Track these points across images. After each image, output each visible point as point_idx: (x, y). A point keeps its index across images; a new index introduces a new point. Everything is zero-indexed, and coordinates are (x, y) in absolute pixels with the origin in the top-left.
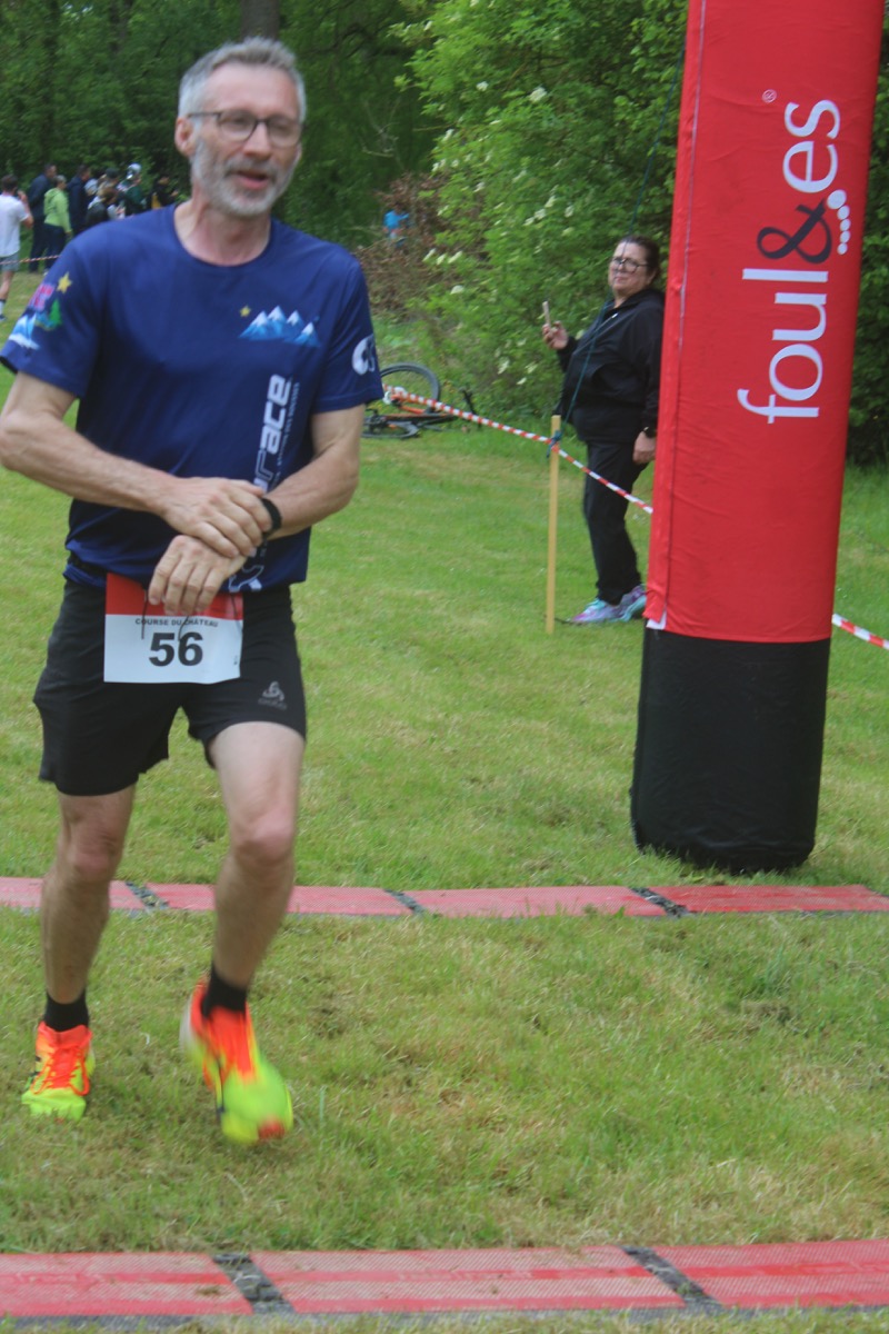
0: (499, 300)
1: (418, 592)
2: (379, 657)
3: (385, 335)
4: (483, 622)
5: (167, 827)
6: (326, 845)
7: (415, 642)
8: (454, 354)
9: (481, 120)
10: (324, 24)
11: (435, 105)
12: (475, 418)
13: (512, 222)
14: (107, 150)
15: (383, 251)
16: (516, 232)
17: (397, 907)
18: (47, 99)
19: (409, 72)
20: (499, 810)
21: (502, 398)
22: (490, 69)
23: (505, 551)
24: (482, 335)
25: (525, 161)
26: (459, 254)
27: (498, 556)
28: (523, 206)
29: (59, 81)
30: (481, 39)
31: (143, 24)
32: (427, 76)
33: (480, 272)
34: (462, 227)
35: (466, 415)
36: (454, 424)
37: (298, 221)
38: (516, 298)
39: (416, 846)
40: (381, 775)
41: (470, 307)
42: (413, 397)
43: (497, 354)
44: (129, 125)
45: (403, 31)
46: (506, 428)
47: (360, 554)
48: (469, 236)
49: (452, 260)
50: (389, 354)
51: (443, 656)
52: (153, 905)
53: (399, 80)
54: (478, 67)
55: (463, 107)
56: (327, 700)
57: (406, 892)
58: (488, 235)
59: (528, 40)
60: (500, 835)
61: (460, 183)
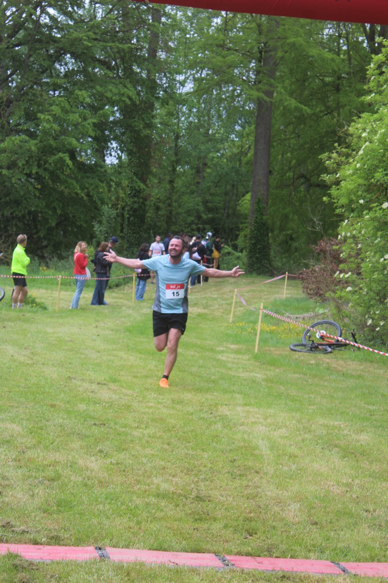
0: (367, 293)
1: (336, 423)
2: (320, 452)
3: (315, 308)
4: (366, 437)
5: (231, 529)
6: (303, 540)
7: (336, 446)
8: (347, 316)
9: (360, 216)
10: (288, 174)
11: (340, 209)
12: (356, 345)
13: (374, 260)
14: (194, 226)
15: (315, 271)
16: (376, 264)
17: (337, 570)
18: (170, 205)
19: (329, 196)
20: (380, 526)
21: (368, 336)
22: (365, 194)
23: (374, 405)
24: (360, 309)
25: (379, 233)
26: (350, 273)
27: (371, 407)
28: (379, 253)
29: (174, 198)
30: (361, 181)
31: (210, 174)
32: (337, 197)
33: (359, 281)
34: (351, 262)
35: (352, 343)
36: (347, 347)
37: (275, 257)
38: (375, 292)
39: (344, 541)
40: (325, 507)
41: (354, 297)
42: (328, 335)
43: (367, 317)
44: (204, 217)
45: (326, 177)
46: (371, 350)
47: (309, 405)
48: (354, 266)
49: (347, 276)
50: (318, 316)
51: (348, 453)
52: (228, 565)
53: (325, 199)
54: (360, 193)
55: (353, 211)
56: (299, 472)
57: (341, 563)
58: (362, 265)
59: (382, 181)
60: (381, 537)
61: (351, 243)
